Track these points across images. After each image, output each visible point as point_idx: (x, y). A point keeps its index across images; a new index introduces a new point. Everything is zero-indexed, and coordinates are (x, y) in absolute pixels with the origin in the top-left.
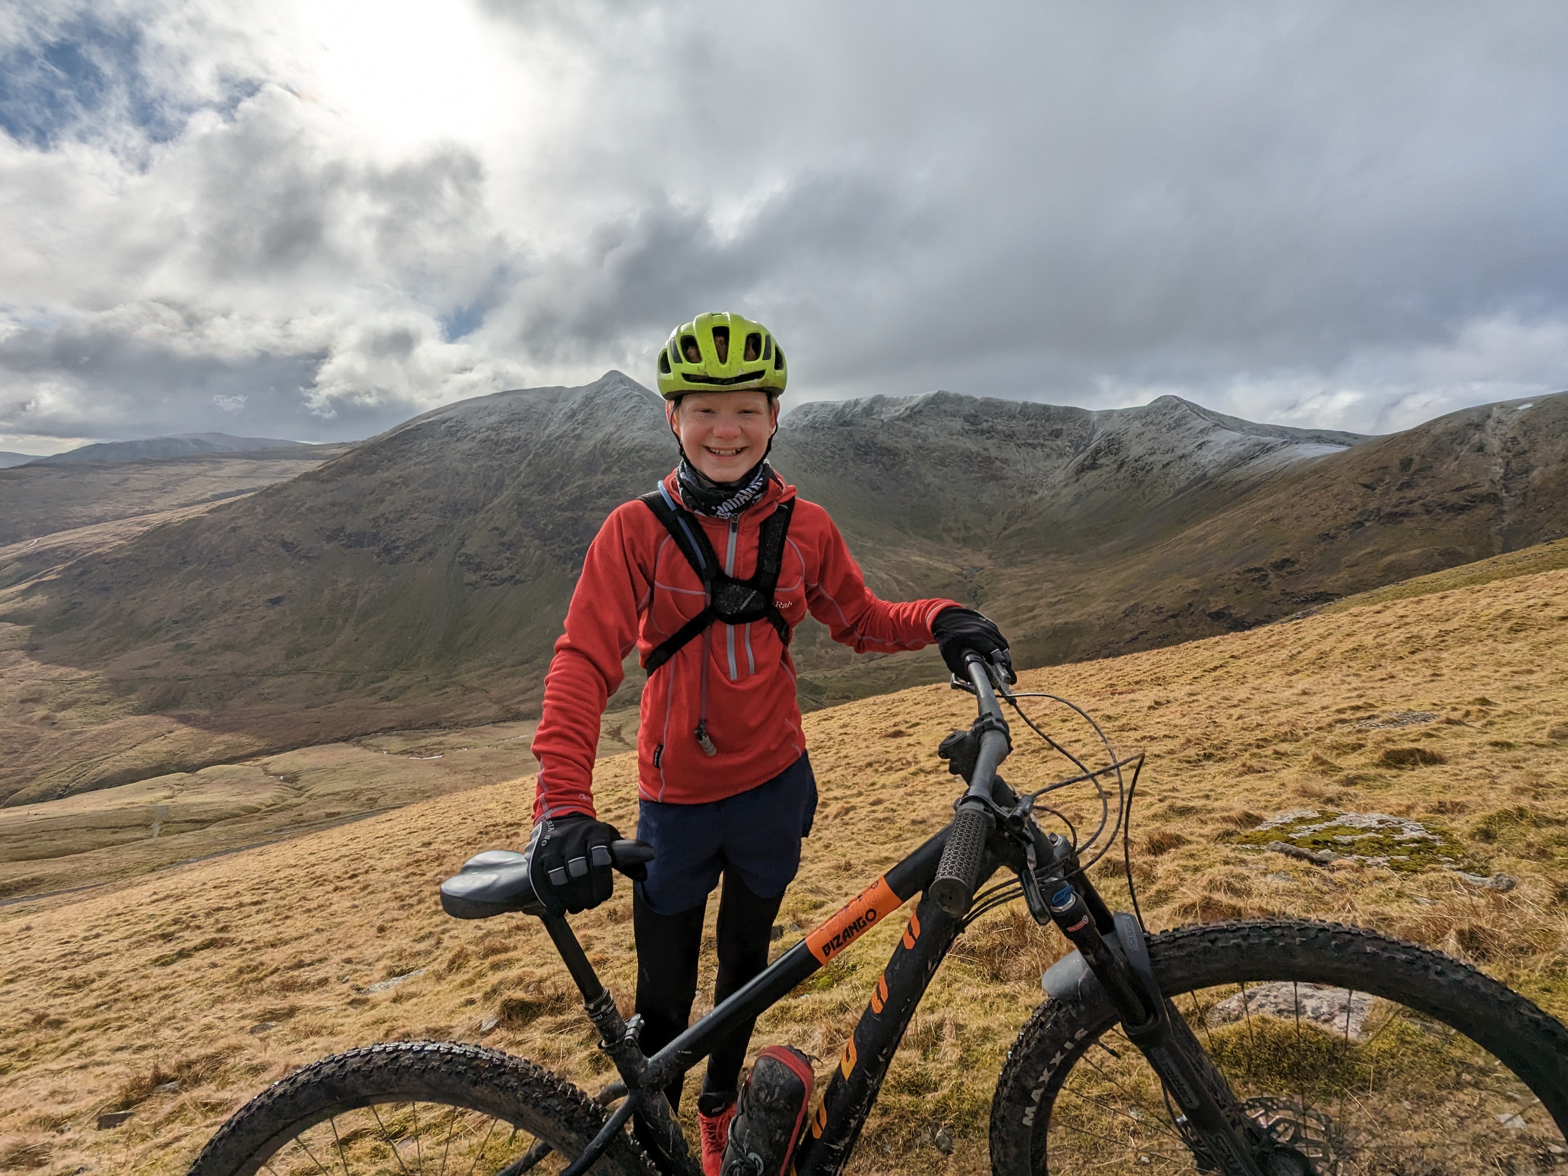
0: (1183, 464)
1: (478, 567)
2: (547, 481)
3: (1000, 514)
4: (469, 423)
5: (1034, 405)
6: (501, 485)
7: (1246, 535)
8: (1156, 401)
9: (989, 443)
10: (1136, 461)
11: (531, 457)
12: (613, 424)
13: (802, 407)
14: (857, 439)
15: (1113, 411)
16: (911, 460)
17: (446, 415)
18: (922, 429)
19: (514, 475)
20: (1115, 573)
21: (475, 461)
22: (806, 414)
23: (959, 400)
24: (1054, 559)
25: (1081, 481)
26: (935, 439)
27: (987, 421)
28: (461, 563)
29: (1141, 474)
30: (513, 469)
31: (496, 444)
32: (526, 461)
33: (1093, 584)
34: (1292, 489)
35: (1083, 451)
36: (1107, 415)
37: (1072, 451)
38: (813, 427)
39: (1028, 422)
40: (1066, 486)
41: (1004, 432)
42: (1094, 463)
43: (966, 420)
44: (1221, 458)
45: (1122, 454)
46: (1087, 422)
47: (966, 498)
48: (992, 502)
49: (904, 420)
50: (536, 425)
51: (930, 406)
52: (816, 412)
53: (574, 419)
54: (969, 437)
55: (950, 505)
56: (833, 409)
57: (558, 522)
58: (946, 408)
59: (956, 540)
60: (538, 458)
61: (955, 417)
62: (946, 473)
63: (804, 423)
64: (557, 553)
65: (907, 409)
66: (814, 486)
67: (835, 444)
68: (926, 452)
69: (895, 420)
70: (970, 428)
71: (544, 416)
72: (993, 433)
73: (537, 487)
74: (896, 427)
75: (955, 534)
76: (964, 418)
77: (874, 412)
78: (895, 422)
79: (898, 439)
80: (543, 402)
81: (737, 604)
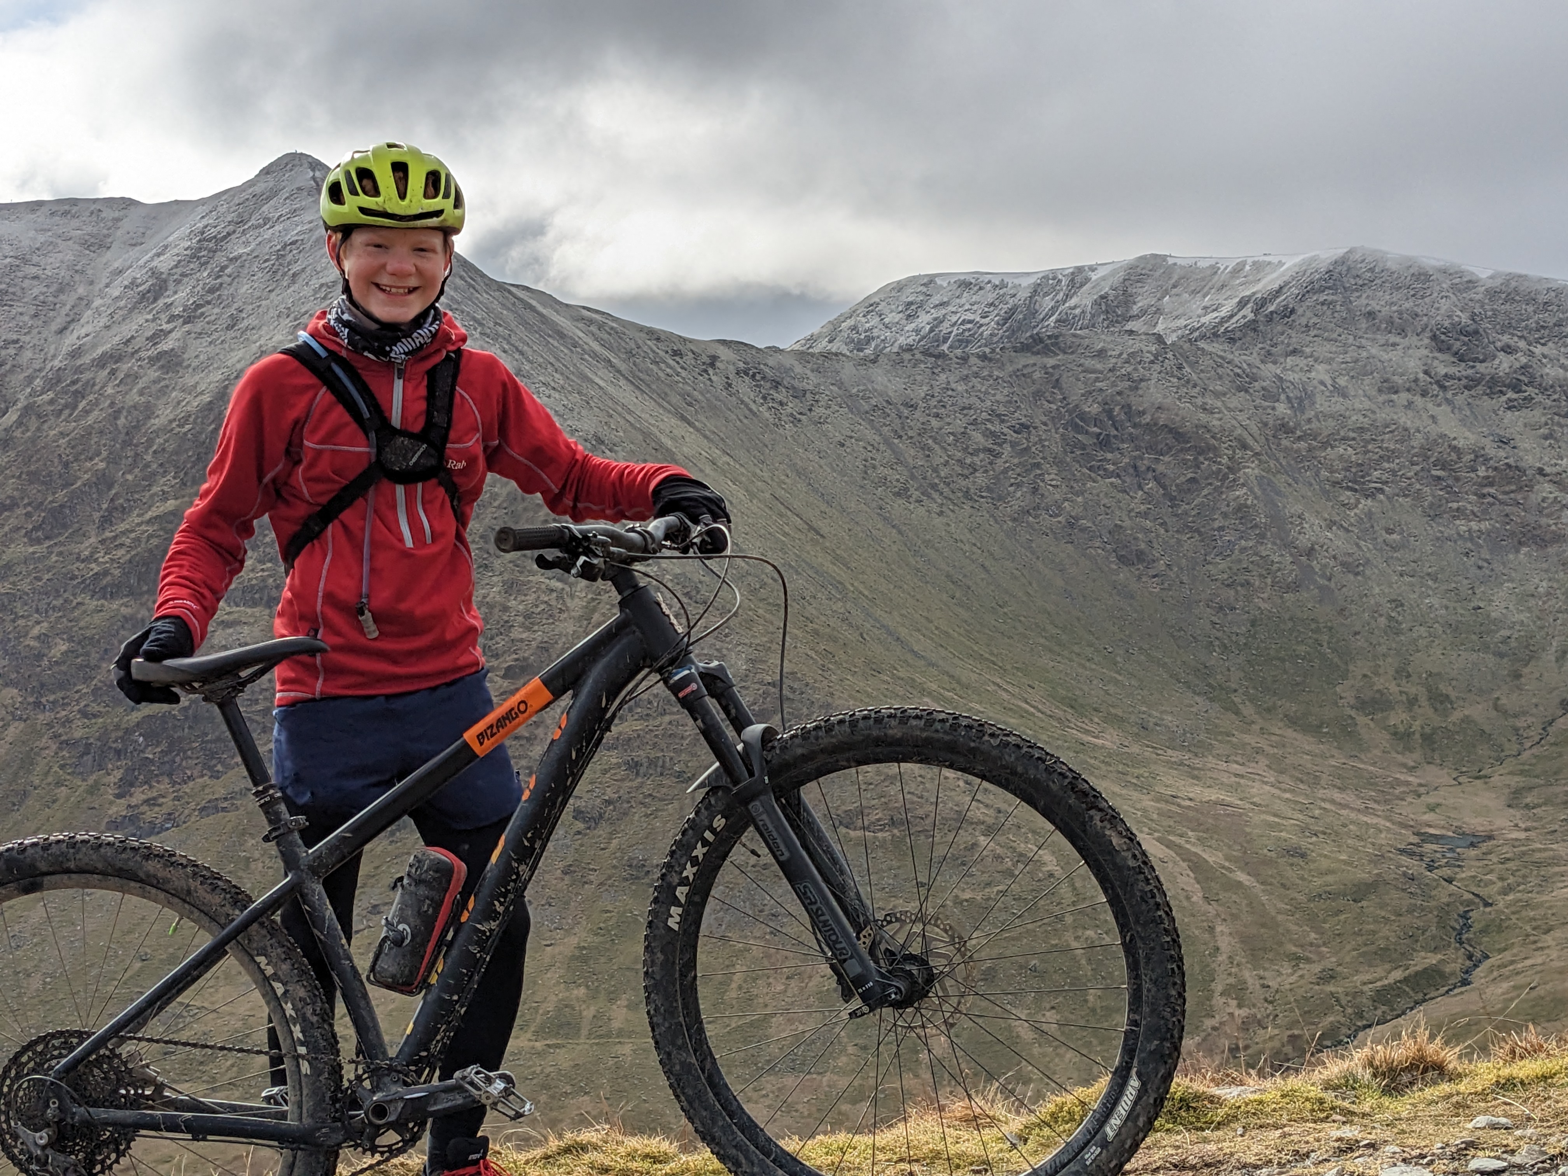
9: (1513, 422)
13: (900, 287)
14: (1076, 393)
16: (1251, 470)
18: (1290, 370)
22: (911, 311)
26: (1337, 405)
27: (1508, 350)
38: (931, 353)
43: (1440, 343)
47: (1435, 601)
48: (1524, 617)
49: (1232, 340)
50: (36, 316)
51: (1322, 297)
52: (943, 304)
53: (161, 302)
54: (1449, 402)
55: (1383, 621)
56: (1001, 298)
57: (88, 633)
58: (1374, 305)
59: (1402, 737)
60: (33, 424)
61: (1402, 332)
62: (1370, 515)
63: (902, 340)
64: (78, 734)
65: (1243, 303)
66: (927, 543)
67: (1002, 410)
68: (1303, 445)
69: (1203, 337)
70: (1452, 370)
71: (61, 290)
72: (1530, 391)
73: (28, 515)
74: (1206, 362)
75: (1397, 718)
76: (1434, 338)
77: (1135, 309)
78: (1202, 344)
79: (1210, 401)
80: (62, 245)
81: (406, 459)
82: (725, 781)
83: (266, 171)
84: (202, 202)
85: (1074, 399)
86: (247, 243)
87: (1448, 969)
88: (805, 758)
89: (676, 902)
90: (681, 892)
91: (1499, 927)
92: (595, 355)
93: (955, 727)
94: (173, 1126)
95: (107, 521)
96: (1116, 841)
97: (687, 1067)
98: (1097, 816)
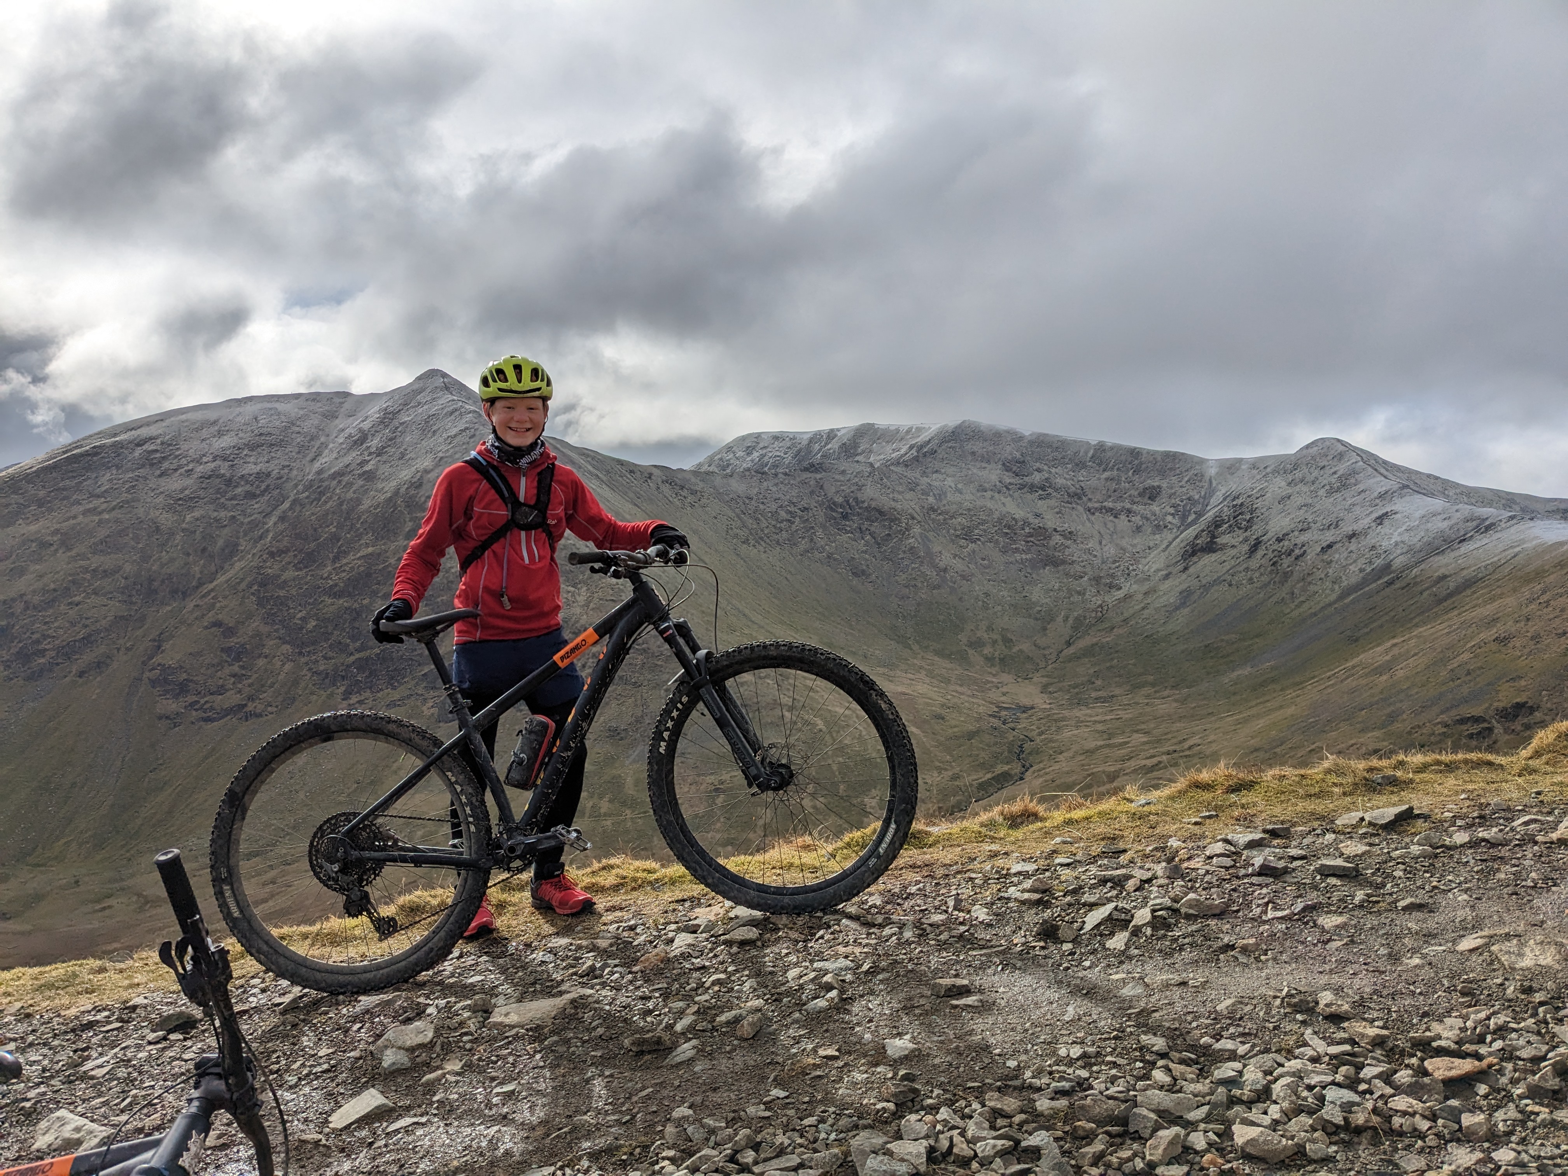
0: (1353, 546)
1: (183, 689)
2: (313, 545)
3: (1060, 619)
4: (184, 446)
5: (1116, 448)
6: (231, 551)
7: (1455, 664)
8: (1307, 447)
9: (1042, 506)
10: (1279, 540)
11: (286, 505)
12: (430, 456)
13: (743, 438)
14: (831, 491)
15: (1240, 461)
16: (917, 530)
17: (144, 432)
18: (935, 480)
19: (257, 533)
20: (1246, 721)
21: (191, 509)
22: (749, 450)
23: (997, 437)
24: (1148, 696)
25: (1191, 570)
26: (958, 497)
27: (1039, 470)
28: (153, 683)
29: (1286, 562)
30: (255, 525)
31: (229, 482)
32: (277, 513)
33: (1212, 738)
34: (1526, 592)
35: (1194, 522)
36: (1231, 467)
37: (1176, 521)
38: (760, 472)
39: (1107, 474)
40: (1167, 576)
41: (1066, 489)
42: (1212, 542)
43: (1007, 468)
44: (1415, 540)
45: (1257, 530)
46: (1200, 476)
47: (1005, 593)
48: (1047, 600)
49: (907, 466)
50: (299, 452)
51: (950, 445)
52: (765, 447)
53: (364, 446)
54: (1011, 496)
55: (980, 603)
56: (794, 445)
57: (327, 616)
58: (975, 449)
59: (989, 660)
60: (298, 508)
61: (988, 462)
62: (974, 551)
63: (745, 465)
64: (321, 668)
65: (911, 447)
66: (758, 567)
67: (795, 500)
68: (941, 517)
69: (892, 464)
70: (1012, 481)
71: (312, 439)
72: (1050, 490)
73: (295, 556)
74: (894, 477)
75: (987, 650)
76: (1004, 464)
77: (859, 450)
78: (892, 468)
79: (896, 495)
80: (312, 416)
81: (527, 518)
82: (687, 679)
83: (419, 378)
84: (386, 394)
85: (830, 495)
86: (409, 415)
87: (1013, 773)
88: (728, 666)
89: (664, 740)
90: (666, 735)
91: (1037, 752)
92: (590, 473)
93: (803, 650)
94: (404, 860)
95: (336, 558)
96: (883, 706)
97: (669, 823)
98: (874, 694)
